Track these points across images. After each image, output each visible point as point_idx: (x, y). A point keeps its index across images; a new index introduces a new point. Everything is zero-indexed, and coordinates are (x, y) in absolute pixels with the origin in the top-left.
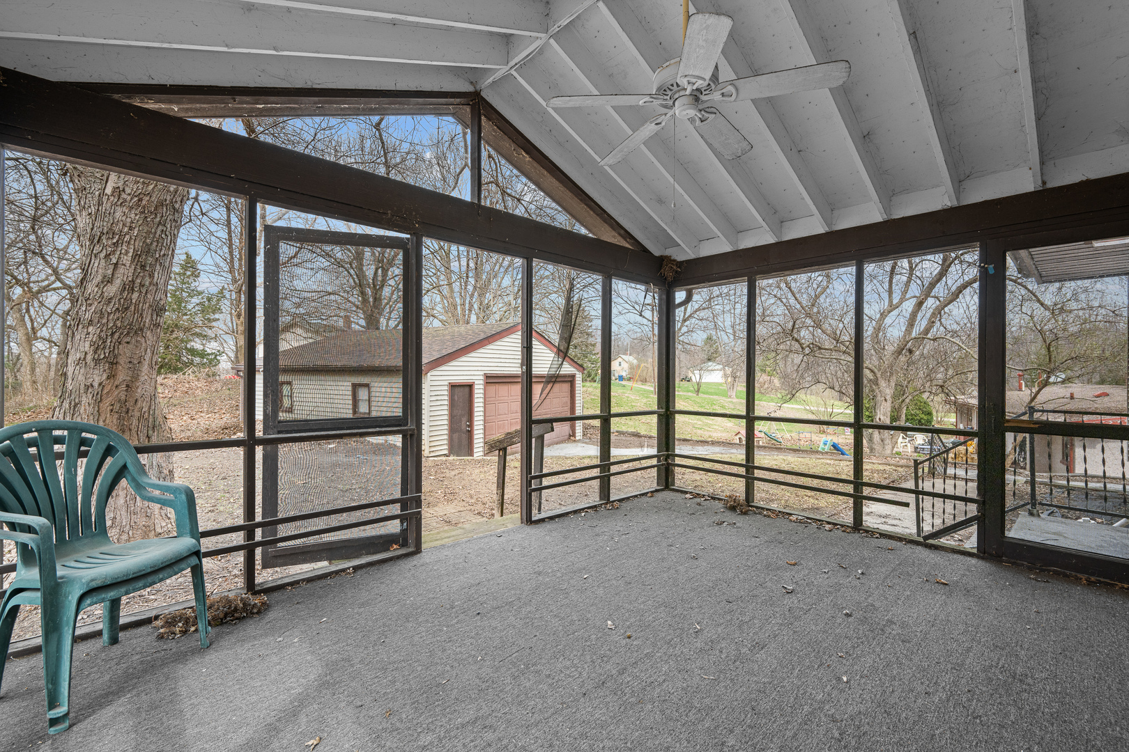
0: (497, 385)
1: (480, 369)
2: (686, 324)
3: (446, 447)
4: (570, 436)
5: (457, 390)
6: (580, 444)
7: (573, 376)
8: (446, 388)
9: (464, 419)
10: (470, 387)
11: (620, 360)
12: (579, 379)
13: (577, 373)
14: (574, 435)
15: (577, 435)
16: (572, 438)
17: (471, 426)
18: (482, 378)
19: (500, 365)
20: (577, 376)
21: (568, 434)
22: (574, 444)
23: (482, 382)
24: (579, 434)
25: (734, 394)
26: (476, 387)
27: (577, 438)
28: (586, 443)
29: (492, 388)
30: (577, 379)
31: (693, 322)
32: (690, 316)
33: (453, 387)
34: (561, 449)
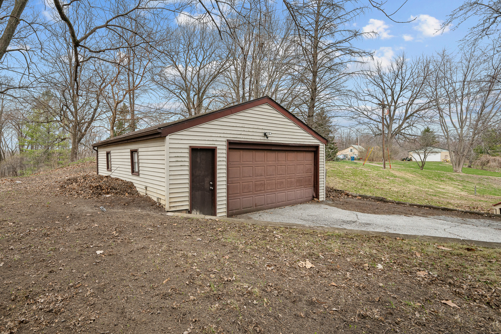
0: (242, 152)
1: (222, 135)
2: (407, 121)
3: (188, 203)
4: (314, 197)
5: (199, 154)
6: (323, 206)
7: (317, 147)
8: (187, 151)
9: (207, 180)
10: (212, 151)
11: (351, 148)
12: (322, 150)
13: (320, 144)
14: (317, 196)
15: (320, 197)
16: (315, 199)
17: (214, 185)
18: (225, 143)
19: (243, 133)
20: (320, 147)
21: (311, 195)
22: (317, 206)
23: (225, 147)
24: (323, 196)
25: (460, 169)
26: (218, 151)
27: (320, 200)
28: (329, 205)
29: (236, 155)
30: (320, 149)
31: (413, 119)
32: (411, 115)
33: (194, 150)
34: (304, 210)
